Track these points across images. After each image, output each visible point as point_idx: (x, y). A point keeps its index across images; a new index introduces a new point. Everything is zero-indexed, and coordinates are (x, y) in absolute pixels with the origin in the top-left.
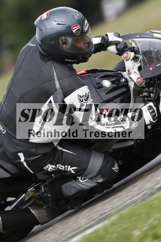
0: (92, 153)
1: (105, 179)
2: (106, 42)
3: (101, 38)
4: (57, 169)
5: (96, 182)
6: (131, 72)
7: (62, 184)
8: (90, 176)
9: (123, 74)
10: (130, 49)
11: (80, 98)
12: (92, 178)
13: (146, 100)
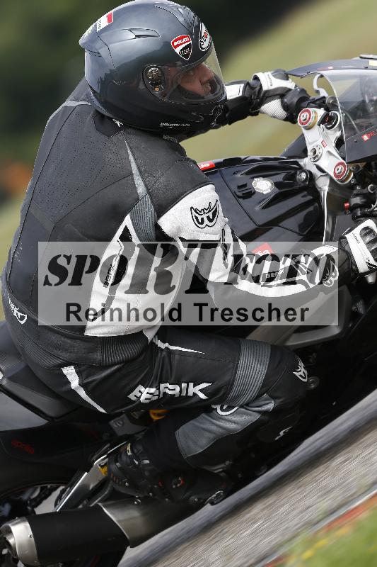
0: (243, 348)
1: (280, 400)
2: (257, 93)
3: (242, 85)
4: (161, 396)
5: (259, 412)
6: (320, 155)
7: (178, 428)
8: (243, 400)
9: (302, 164)
10: (314, 102)
11: (197, 215)
12: (247, 404)
13: (359, 215)
